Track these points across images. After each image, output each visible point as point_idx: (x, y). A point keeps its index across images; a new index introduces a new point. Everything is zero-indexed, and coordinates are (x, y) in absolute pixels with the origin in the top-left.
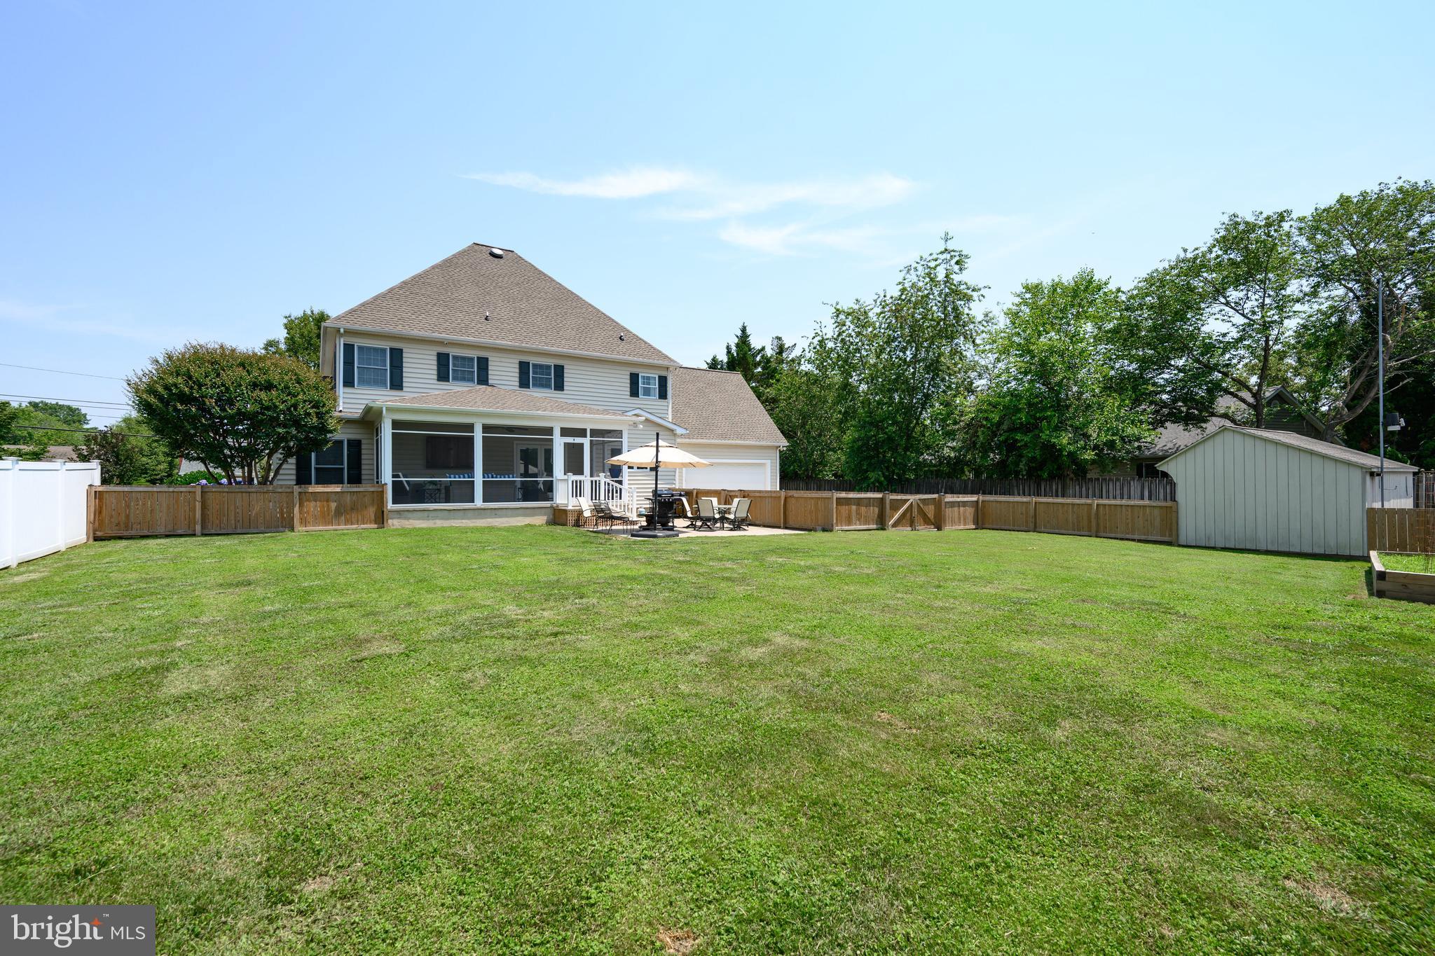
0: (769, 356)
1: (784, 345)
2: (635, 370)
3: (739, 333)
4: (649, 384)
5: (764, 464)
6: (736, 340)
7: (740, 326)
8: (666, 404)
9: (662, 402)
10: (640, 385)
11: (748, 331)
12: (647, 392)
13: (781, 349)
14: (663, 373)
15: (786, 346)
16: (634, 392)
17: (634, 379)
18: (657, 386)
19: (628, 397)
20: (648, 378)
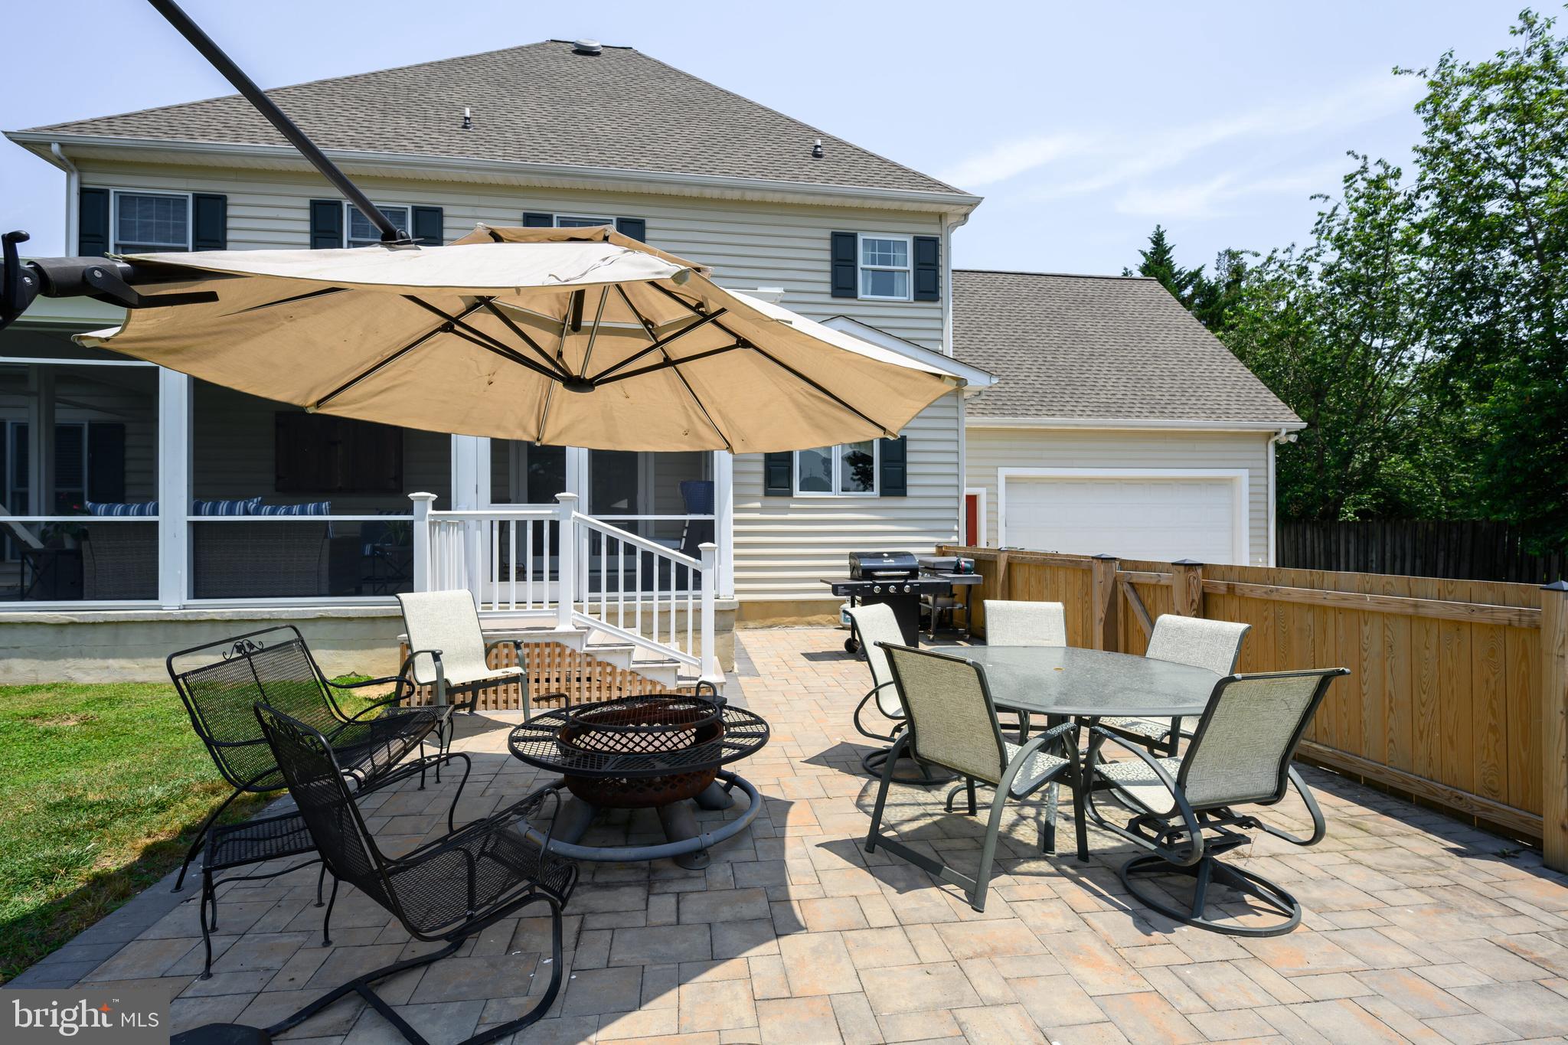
0: (1213, 281)
1: (1243, 266)
2: (845, 225)
3: (1149, 247)
4: (885, 260)
5: (1231, 480)
6: (1142, 260)
7: (1151, 232)
8: (937, 314)
9: (926, 310)
10: (861, 264)
11: (1168, 241)
12: (884, 283)
13: (1238, 273)
14: (928, 230)
15: (1248, 268)
16: (843, 285)
17: (843, 249)
18: (910, 266)
19: (828, 299)
20: (885, 245)
